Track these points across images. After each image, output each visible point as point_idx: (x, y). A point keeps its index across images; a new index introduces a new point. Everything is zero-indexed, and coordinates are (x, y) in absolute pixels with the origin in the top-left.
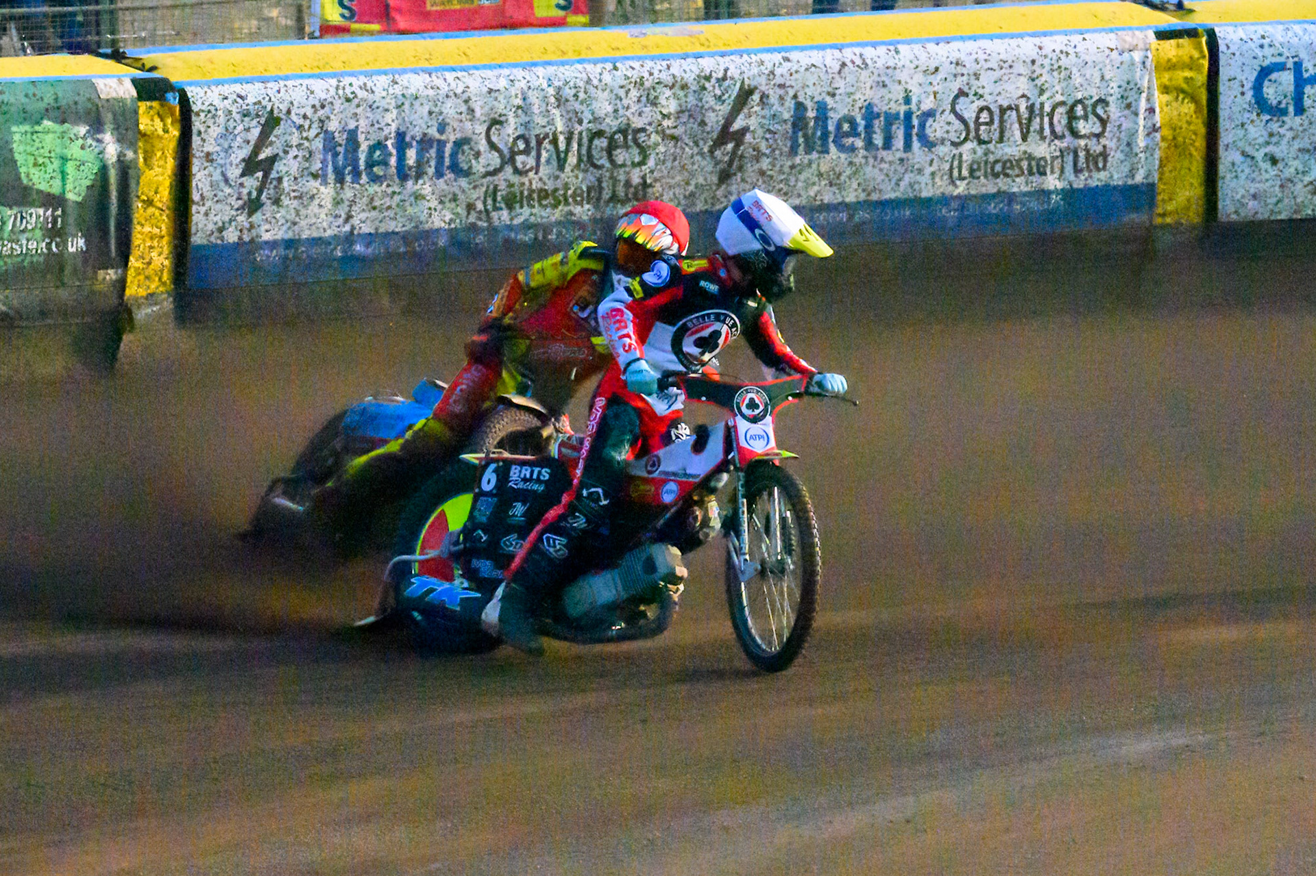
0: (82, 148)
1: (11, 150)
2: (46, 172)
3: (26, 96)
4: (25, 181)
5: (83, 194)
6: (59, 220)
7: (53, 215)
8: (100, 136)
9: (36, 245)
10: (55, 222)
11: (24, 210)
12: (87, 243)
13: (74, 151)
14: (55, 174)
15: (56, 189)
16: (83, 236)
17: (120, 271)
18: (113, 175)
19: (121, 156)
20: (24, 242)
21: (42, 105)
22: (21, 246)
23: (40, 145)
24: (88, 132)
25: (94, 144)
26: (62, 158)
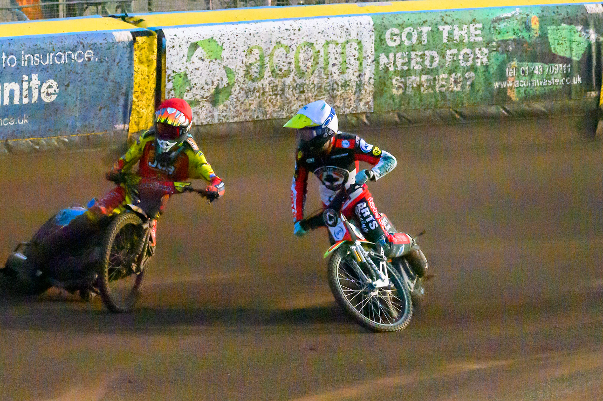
0: (580, 36)
1: (547, 37)
2: (563, 47)
3: (554, 12)
4: (553, 51)
5: (580, 57)
6: (569, 69)
7: (566, 67)
8: (588, 31)
9: (559, 81)
10: (567, 70)
11: (553, 64)
12: (582, 79)
13: (576, 37)
14: (566, 49)
15: (567, 55)
16: (580, 76)
17: (597, 93)
18: (594, 49)
19: (597, 40)
20: (553, 80)
21: (561, 17)
22: (552, 81)
23: (560, 35)
24: (583, 28)
25: (585, 34)
26: (570, 41)
